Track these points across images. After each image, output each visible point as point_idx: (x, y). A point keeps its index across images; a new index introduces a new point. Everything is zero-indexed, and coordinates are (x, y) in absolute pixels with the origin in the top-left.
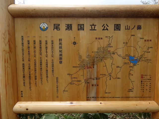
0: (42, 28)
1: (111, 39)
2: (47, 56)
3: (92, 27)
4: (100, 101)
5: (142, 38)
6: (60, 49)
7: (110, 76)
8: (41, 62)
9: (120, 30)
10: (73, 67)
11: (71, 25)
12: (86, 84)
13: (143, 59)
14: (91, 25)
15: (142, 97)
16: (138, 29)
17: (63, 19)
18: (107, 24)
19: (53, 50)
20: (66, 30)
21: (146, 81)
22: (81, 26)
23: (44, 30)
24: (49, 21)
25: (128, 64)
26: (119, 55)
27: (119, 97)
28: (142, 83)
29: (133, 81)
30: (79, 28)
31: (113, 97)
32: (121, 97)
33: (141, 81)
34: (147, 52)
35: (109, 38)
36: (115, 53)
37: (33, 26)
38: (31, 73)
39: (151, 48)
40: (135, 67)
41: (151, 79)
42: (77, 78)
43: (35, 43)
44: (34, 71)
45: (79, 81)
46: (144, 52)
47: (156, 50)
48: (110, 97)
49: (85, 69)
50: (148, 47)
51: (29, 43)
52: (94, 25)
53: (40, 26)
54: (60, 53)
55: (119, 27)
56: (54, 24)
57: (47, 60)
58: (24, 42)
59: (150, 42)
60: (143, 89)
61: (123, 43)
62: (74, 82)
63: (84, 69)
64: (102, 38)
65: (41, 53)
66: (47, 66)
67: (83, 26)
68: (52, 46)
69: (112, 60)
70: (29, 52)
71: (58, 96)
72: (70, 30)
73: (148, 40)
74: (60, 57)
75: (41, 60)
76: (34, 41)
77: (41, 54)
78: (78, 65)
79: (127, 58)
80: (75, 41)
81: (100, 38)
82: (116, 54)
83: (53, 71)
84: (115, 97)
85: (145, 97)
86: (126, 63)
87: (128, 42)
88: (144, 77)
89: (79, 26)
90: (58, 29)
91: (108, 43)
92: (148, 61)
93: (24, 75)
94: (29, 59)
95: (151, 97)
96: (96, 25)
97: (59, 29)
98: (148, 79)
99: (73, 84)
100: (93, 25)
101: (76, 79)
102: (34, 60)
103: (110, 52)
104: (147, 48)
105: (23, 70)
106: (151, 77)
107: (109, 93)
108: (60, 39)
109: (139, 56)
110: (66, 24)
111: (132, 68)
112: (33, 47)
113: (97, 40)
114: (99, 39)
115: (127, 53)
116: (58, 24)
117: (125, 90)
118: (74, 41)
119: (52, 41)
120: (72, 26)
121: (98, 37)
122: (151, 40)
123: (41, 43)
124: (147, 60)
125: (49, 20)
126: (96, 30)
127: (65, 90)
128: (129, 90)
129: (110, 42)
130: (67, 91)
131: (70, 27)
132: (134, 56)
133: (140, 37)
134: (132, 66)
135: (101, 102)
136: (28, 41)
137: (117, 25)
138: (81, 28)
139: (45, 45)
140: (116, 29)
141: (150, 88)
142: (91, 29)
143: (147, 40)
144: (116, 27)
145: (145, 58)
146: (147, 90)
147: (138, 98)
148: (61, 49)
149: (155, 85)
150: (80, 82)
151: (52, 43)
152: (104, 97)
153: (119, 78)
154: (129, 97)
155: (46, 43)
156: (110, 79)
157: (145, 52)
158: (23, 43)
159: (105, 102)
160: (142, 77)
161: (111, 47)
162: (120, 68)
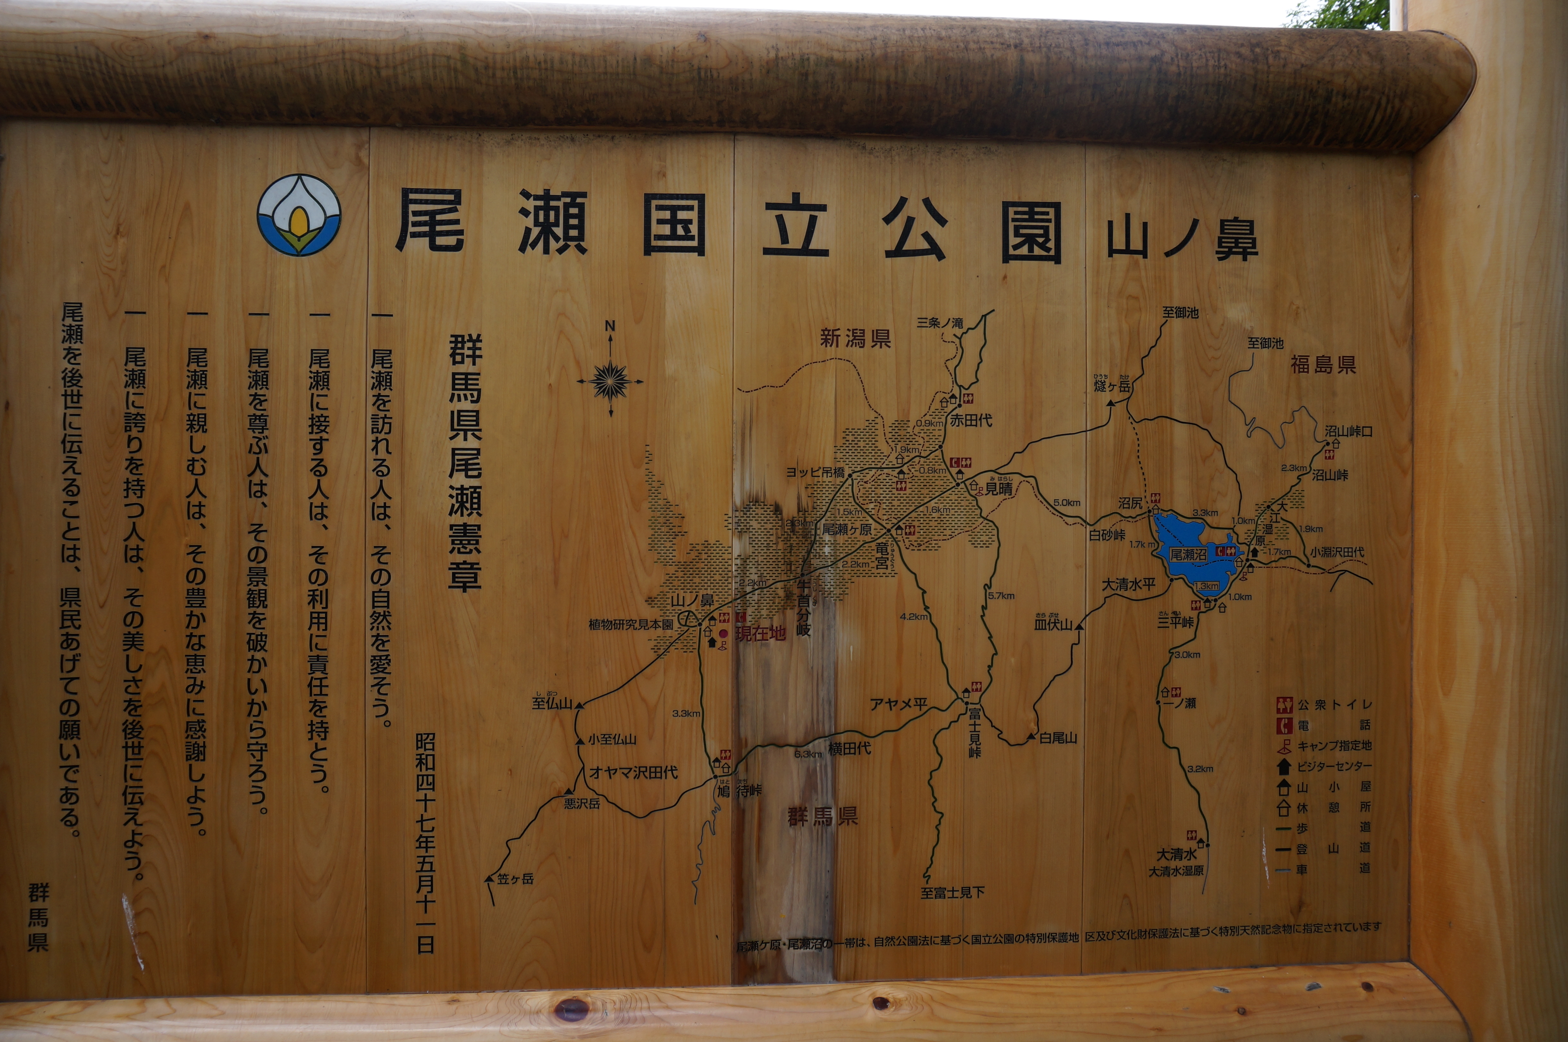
0: (282, 222)
1: (972, 341)
2: (319, 514)
3: (780, 219)
4: (877, 978)
5: (1266, 343)
6: (459, 442)
7: (975, 715)
8: (258, 575)
9: (1057, 259)
10: (593, 625)
11: (575, 198)
12: (727, 803)
13: (1281, 545)
14: (770, 206)
15: (1288, 928)
16: (1224, 256)
17: (492, 140)
18: (927, 203)
19: (382, 446)
20: (522, 249)
21: (1322, 766)
22: (674, 210)
23: (299, 246)
24: (359, 161)
25: (1142, 593)
26: (1052, 507)
27: (1063, 937)
28: (1284, 784)
29: (1201, 769)
30: (657, 229)
31: (1009, 939)
32: (1089, 937)
33: (1280, 758)
34: (1322, 476)
35: (951, 331)
36: (1016, 479)
37: (187, 207)
38: (151, 685)
39: (1355, 431)
40: (1213, 621)
41: (1367, 745)
42: (630, 741)
43: (199, 379)
44: (179, 666)
45: (657, 772)
46: (1292, 477)
47: (1407, 459)
48: (977, 940)
49: (712, 643)
50: (1331, 430)
51: (136, 379)
52: (803, 201)
53: (266, 208)
54: (460, 479)
55: (1046, 229)
56: (406, 192)
57: (318, 553)
58: (84, 364)
59: (1342, 379)
60: (1303, 839)
61: (1091, 381)
62: (602, 784)
63: (705, 642)
64: (881, 338)
65: (257, 477)
66: (320, 620)
67: (693, 215)
68: (371, 410)
69: (984, 558)
70: (134, 464)
71: (429, 931)
72: (561, 251)
73: (1324, 364)
74: (457, 519)
75: (258, 553)
76: (197, 356)
77: (258, 491)
78: (640, 600)
79: (1132, 531)
80: (617, 363)
81: (868, 337)
82: (1025, 491)
83: (380, 664)
84: (1031, 938)
85: (1318, 928)
86: (1123, 582)
87: (1134, 371)
88: (1304, 725)
89: (655, 215)
90: (440, 241)
91: (947, 385)
92: (1338, 559)
93: (71, 705)
94: (133, 542)
95: (1377, 925)
96: (823, 208)
97: (451, 241)
98: (1345, 745)
99: (594, 804)
100: (796, 205)
101: (621, 756)
102: (183, 550)
103: (968, 473)
104: (1320, 435)
105: (59, 651)
106: (1365, 725)
107: (966, 892)
108: (458, 341)
109: (1249, 512)
110: (526, 194)
111: (1189, 632)
112: (179, 411)
113: (831, 351)
114: (857, 338)
115: (1133, 487)
116: (448, 187)
117: (1127, 852)
118: (603, 363)
119: (382, 357)
120: (581, 207)
121: (843, 324)
122: (1348, 364)
123: (260, 379)
124: (1327, 552)
125: (359, 147)
126: (824, 253)
127: (509, 869)
128: (1164, 863)
129: (965, 378)
130: (528, 879)
131: (567, 216)
132: (1201, 516)
133: (1248, 326)
134: (1186, 612)
135: (883, 990)
136: (134, 355)
137: (1031, 214)
138: (674, 236)
139: (306, 394)
140: (1024, 250)
141: (1365, 837)
142: (776, 243)
143: (1312, 361)
144: (1017, 228)
145: (1309, 529)
146: (1333, 850)
147: (1257, 939)
148: (472, 443)
149: (1410, 798)
150: (670, 787)
151: (383, 380)
152: (913, 941)
153: (1059, 737)
154: (1164, 933)
155: (321, 381)
156: (974, 753)
157: (1302, 472)
158: (73, 378)
159: (922, 989)
160: (1289, 726)
161: (975, 420)
162: (1072, 636)
